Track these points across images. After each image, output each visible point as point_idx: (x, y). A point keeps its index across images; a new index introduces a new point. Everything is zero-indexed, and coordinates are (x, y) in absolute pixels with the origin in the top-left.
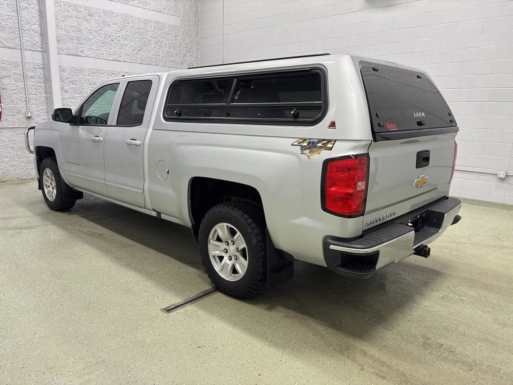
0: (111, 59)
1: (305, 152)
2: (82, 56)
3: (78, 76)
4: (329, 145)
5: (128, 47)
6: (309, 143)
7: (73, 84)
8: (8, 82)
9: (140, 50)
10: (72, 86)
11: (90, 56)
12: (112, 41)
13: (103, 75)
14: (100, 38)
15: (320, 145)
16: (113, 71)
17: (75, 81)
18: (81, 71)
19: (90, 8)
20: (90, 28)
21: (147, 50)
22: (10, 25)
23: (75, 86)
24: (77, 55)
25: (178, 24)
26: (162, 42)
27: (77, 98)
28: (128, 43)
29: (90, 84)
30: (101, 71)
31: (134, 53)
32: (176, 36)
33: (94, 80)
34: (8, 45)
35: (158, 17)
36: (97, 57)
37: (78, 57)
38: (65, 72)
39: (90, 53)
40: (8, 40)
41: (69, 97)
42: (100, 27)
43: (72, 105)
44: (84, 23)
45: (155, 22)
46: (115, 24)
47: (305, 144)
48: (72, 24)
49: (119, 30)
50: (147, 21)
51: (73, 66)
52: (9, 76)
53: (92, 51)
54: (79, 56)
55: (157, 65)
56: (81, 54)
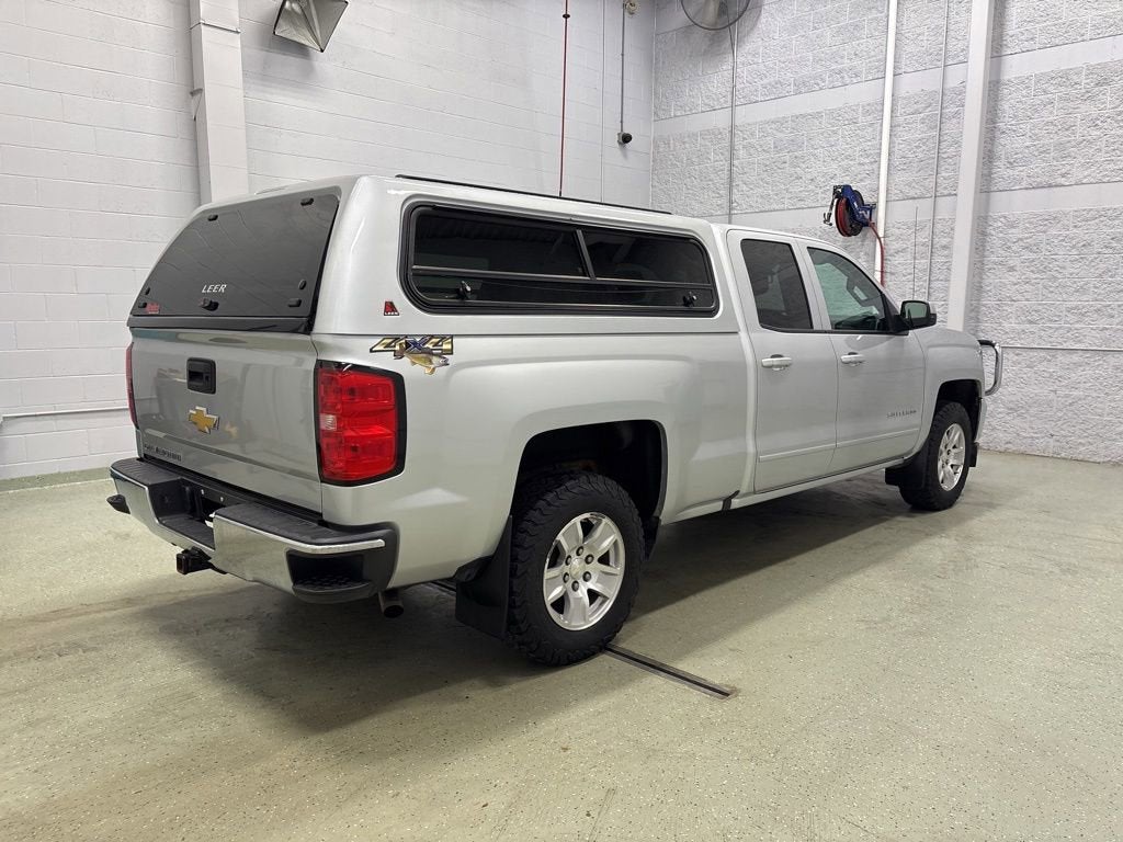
2: (1063, 185)
3: (1044, 232)
7: (1031, 251)
8: (901, 260)
10: (1027, 255)
17: (1037, 244)
18: (1054, 219)
22: (921, 155)
23: (1033, 256)
24: (1050, 186)
27: (1033, 281)
29: (1074, 247)
30: (1109, 213)
34: (912, 194)
36: (1106, 180)
37: (1055, 189)
38: (1014, 227)
39: (1086, 173)
40: (914, 184)
41: (1015, 281)
52: (904, 250)
53: (1093, 169)
54: (1056, 186)
56: (1062, 181)
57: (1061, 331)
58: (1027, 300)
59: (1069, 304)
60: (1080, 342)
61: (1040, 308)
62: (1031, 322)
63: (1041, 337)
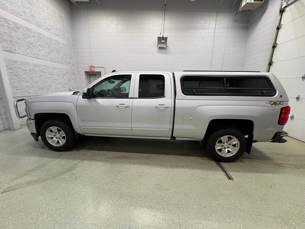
0: (34, 57)
1: (273, 105)
2: (15, 53)
3: (14, 65)
4: (282, 103)
5: (43, 51)
6: (273, 103)
7: (11, 70)
9: (49, 54)
11: (20, 53)
12: (33, 46)
13: (30, 66)
14: (25, 44)
15: (278, 103)
16: (36, 64)
17: (13, 68)
18: (16, 62)
19: (17, 24)
20: (18, 36)
21: (53, 54)
24: (11, 52)
25: (66, 43)
26: (60, 51)
28: (42, 49)
29: (22, 70)
30: (28, 63)
31: (47, 55)
32: (65, 49)
33: (25, 68)
35: (57, 38)
36: (25, 55)
39: (20, 51)
42: (25, 37)
43: (12, 83)
44: (14, 32)
45: (55, 40)
46: (34, 37)
47: (272, 103)
48: (5, 31)
49: (37, 41)
50: (51, 39)
51: (10, 58)
53: (22, 51)
55: (58, 63)
56: (14, 51)
57: (25, 92)
58: (14, 84)
59: (26, 85)
60: (30, 94)
61: (19, 86)
62: (17, 90)
63: (21, 94)
